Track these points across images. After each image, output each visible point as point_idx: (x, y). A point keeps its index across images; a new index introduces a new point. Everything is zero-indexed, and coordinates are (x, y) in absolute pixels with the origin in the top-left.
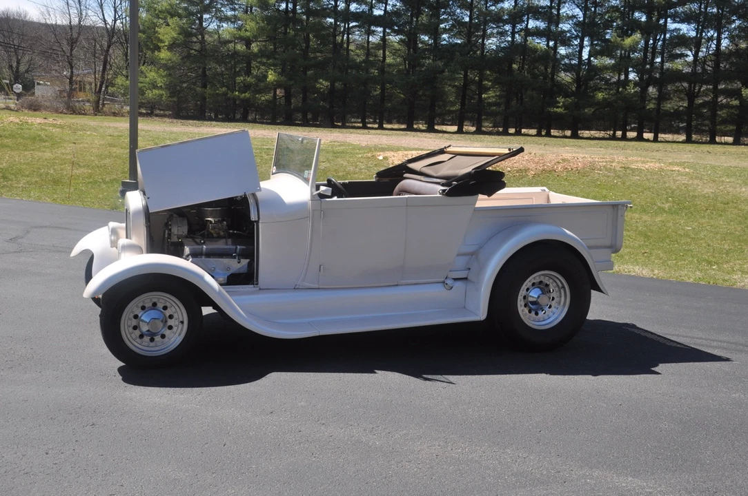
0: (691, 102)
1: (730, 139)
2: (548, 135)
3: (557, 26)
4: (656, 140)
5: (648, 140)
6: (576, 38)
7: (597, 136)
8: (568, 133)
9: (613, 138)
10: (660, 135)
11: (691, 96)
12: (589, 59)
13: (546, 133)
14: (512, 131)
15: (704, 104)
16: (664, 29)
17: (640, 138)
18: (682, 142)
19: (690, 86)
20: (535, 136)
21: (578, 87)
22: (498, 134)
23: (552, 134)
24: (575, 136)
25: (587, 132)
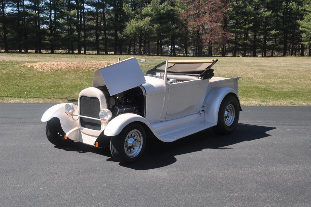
0: (97, 37)
1: (113, 53)
2: (40, 53)
3: (38, 4)
4: (85, 53)
5: (83, 54)
6: (47, 10)
7: (63, 52)
8: (50, 51)
9: (69, 53)
10: (87, 52)
12: (55, 20)
14: (23, 51)
15: (102, 40)
16: (83, 8)
17: (79, 53)
18: (96, 54)
19: (96, 31)
20: (34, 53)
21: (51, 32)
22: (17, 53)
23: (42, 52)
24: (52, 53)
25: (58, 51)
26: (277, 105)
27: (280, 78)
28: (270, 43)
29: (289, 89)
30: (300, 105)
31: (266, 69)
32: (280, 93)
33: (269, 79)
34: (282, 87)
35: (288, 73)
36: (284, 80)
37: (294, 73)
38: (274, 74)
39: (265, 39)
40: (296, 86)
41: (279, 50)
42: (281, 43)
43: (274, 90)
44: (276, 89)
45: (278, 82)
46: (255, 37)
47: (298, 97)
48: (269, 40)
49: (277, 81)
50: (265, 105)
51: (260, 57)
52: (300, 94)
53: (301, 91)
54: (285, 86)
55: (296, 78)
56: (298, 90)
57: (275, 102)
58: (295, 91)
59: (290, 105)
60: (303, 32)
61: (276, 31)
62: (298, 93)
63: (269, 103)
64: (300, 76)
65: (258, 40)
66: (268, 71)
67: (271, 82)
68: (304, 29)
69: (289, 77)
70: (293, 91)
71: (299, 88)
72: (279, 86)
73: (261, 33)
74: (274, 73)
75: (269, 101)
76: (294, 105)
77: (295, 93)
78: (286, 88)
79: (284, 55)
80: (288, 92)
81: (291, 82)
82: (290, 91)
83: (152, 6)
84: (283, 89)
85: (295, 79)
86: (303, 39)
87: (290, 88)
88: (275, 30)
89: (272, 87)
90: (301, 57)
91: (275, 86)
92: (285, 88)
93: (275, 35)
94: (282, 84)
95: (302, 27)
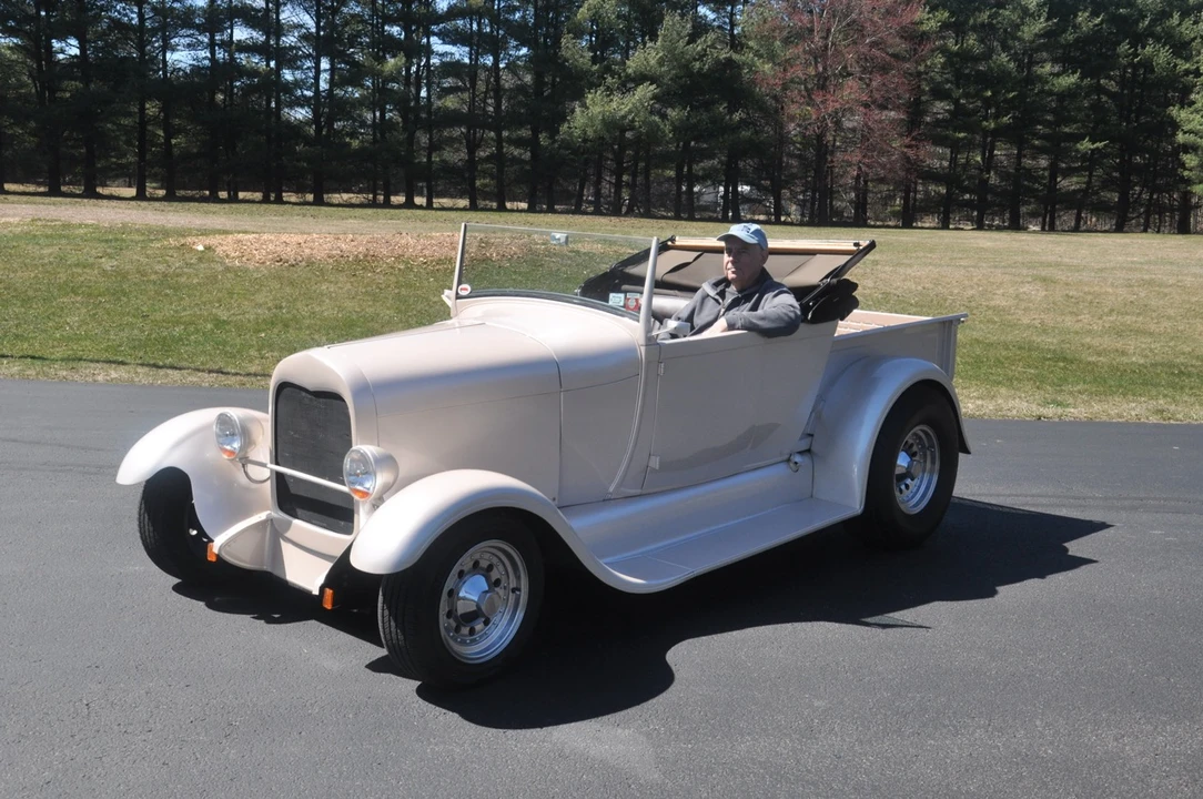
0: (471, 152)
1: (524, 205)
2: (279, 201)
3: (278, 39)
4: (429, 206)
5: (420, 207)
6: (308, 56)
7: (353, 201)
8: (310, 197)
9: (373, 204)
10: (434, 200)
11: (473, 146)
12: (330, 91)
13: (276, 197)
14: (223, 195)
15: (488, 159)
16: (428, 51)
17: (409, 204)
18: (464, 209)
19: (469, 131)
20: (259, 202)
21: (319, 130)
22: (204, 200)
23: (285, 199)
24: (319, 202)
25: (337, 195)
26: (1104, 418)
27: (1112, 310)
28: (1068, 184)
29: (1146, 356)
30: (1194, 422)
31: (1060, 275)
32: (1114, 369)
33: (1071, 313)
34: (1119, 345)
35: (1142, 295)
36: (1129, 319)
37: (1166, 295)
38: (1089, 298)
39: (1054, 171)
40: (1171, 344)
41: (1101, 208)
42: (1107, 184)
43: (1090, 359)
44: (1099, 354)
45: (1107, 325)
46: (1019, 163)
47: (1182, 388)
48: (1068, 173)
49: (1101, 322)
50: (1057, 420)
51: (1034, 232)
52: (1189, 375)
53: (1192, 366)
54: (1131, 344)
55: (1171, 312)
56: (1181, 359)
57: (1097, 407)
58: (1171, 365)
59: (1154, 419)
60: (1186, 148)
61: (1093, 144)
62: (1181, 372)
63: (1072, 410)
64: (1188, 306)
65: (1029, 174)
66: (1067, 284)
67: (1078, 327)
68: (1191, 138)
69: (1145, 309)
70: (1162, 365)
71: (1184, 353)
72: (1107, 342)
73: (1041, 151)
74: (1090, 293)
75: (1071, 401)
76: (1172, 422)
77: (1173, 373)
78: (1136, 351)
79: (1119, 229)
80: (1146, 367)
81: (1153, 327)
82: (1154, 365)
83: (663, 45)
84: (1124, 353)
85: (1169, 318)
86: (1186, 173)
87: (1151, 350)
88: (1090, 140)
89: (1083, 345)
90: (1180, 237)
91: (1096, 342)
92: (1131, 351)
93: (1092, 159)
94: (1119, 334)
95: (1185, 133)
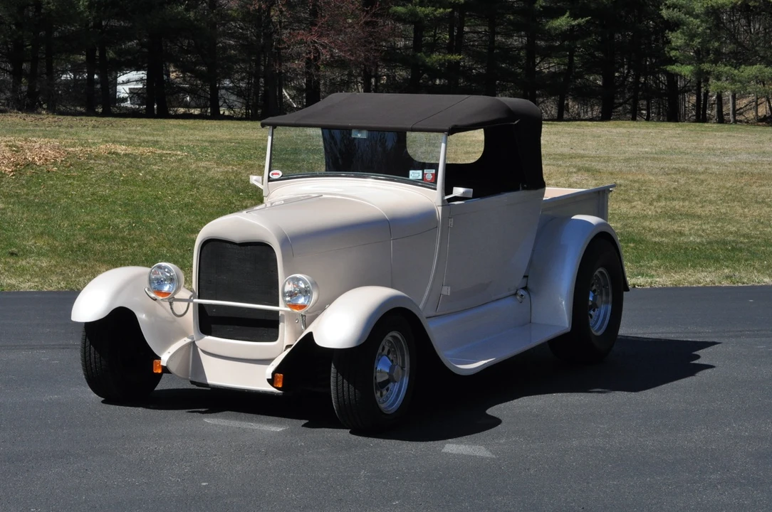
26: (686, 285)
27: (659, 197)
29: (701, 236)
30: (756, 284)
31: (599, 166)
32: (677, 247)
33: (625, 200)
34: (675, 227)
35: (682, 181)
36: (677, 204)
37: (702, 181)
38: (636, 185)
39: (531, 50)
40: (719, 224)
41: (584, 95)
42: (591, 67)
43: (654, 240)
44: (661, 235)
45: (659, 210)
46: (493, 41)
47: (739, 261)
48: (547, 54)
49: (653, 207)
50: (649, 287)
52: (741, 250)
53: (741, 242)
54: (686, 226)
55: (711, 197)
56: (731, 238)
57: (677, 277)
58: (725, 243)
59: (725, 283)
60: (674, 25)
61: (575, 19)
62: (733, 248)
63: (658, 279)
64: (724, 191)
65: (507, 53)
66: (612, 174)
67: (632, 213)
68: (675, 14)
69: (688, 196)
70: (717, 242)
71: (731, 233)
72: (664, 225)
73: (517, 27)
74: (635, 182)
75: (653, 273)
76: (740, 285)
77: (727, 249)
78: (692, 232)
80: (704, 245)
81: (699, 211)
82: (710, 243)
84: (681, 234)
85: (711, 202)
86: (673, 53)
87: (703, 231)
88: (570, 16)
89: (644, 228)
91: (654, 225)
92: (687, 232)
93: (571, 34)
94: (672, 218)
95: (668, 8)
